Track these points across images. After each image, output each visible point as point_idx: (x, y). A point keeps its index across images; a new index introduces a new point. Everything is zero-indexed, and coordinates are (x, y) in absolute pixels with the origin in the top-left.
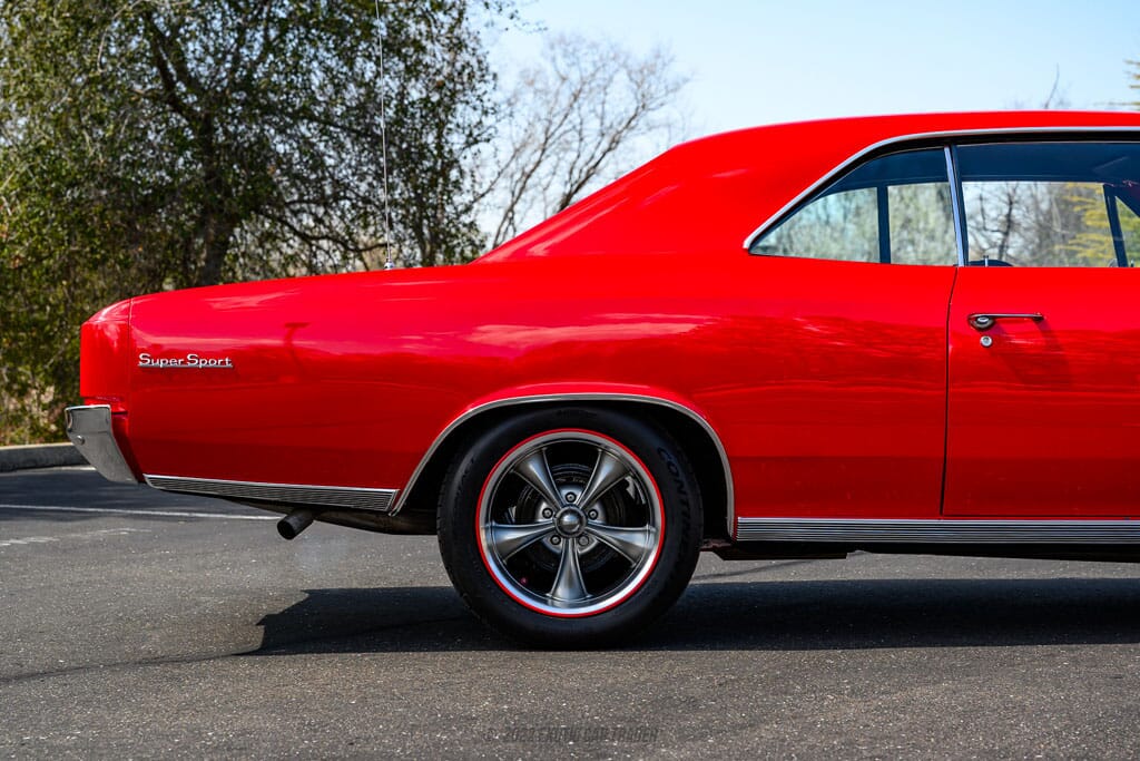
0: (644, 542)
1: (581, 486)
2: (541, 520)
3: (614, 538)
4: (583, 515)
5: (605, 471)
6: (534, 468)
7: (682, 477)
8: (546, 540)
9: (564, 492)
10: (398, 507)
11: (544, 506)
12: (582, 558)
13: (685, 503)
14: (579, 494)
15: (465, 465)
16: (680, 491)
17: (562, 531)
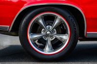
0: (66, 38)
1: (51, 25)
2: (42, 33)
3: (59, 37)
4: (52, 32)
5: (57, 22)
6: (41, 21)
7: (74, 23)
8: (44, 37)
9: (48, 27)
10: (10, 30)
11: (43, 30)
12: (51, 41)
13: (75, 29)
14: (51, 27)
15: (24, 20)
16: (74, 26)
17: (47, 35)
